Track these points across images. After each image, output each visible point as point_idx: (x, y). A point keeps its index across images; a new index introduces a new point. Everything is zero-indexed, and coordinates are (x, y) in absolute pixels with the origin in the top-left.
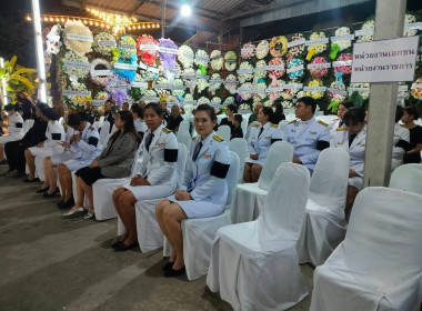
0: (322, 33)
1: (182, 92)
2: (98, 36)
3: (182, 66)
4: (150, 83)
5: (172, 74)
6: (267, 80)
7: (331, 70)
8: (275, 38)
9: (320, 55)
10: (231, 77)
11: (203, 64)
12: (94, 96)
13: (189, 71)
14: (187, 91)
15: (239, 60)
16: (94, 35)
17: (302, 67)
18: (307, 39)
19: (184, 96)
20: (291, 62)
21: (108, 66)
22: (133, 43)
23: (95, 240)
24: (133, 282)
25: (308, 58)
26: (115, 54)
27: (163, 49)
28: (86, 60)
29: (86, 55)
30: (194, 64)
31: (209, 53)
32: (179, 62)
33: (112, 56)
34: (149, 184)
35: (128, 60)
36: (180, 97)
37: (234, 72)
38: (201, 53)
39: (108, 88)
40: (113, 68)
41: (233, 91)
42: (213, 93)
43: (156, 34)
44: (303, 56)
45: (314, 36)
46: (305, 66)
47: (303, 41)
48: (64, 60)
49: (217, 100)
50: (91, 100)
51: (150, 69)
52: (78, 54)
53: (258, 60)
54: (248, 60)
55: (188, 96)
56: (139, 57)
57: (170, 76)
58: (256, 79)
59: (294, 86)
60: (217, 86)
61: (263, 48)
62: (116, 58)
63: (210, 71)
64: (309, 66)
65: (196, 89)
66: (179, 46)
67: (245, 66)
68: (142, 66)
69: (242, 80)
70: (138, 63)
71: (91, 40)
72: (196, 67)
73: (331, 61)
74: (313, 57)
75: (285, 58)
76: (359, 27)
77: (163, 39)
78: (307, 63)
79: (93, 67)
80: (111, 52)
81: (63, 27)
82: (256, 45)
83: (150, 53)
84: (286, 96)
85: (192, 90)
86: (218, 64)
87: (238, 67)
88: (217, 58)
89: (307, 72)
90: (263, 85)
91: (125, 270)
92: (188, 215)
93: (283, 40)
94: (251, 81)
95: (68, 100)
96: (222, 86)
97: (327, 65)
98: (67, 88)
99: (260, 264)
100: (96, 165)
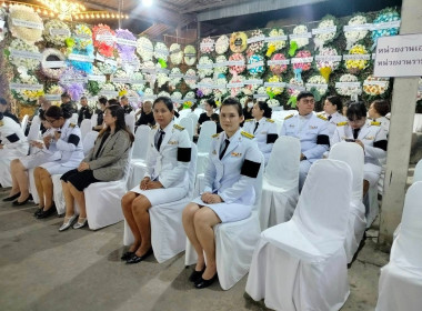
0: (281, 31)
1: (142, 86)
2: (49, 23)
3: (141, 59)
4: (108, 76)
5: (131, 67)
6: (228, 75)
7: (289, 66)
8: (234, 34)
9: (280, 51)
10: (191, 71)
11: (163, 58)
12: (46, 90)
13: (149, 65)
14: (147, 85)
15: (198, 55)
16: (45, 22)
17: (262, 63)
18: (267, 36)
19: (144, 91)
20: (251, 58)
21: (61, 57)
22: (89, 32)
23: (98, 253)
24: (162, 298)
25: (268, 54)
26: (69, 44)
27: (120, 41)
28: (36, 49)
29: (36, 44)
30: (154, 57)
31: (168, 46)
32: (138, 55)
33: (66, 46)
34: (162, 187)
35: (84, 51)
36: (140, 92)
37: (194, 67)
38: (161, 46)
39: (62, 81)
40: (67, 60)
41: (193, 86)
42: (174, 88)
43: (112, 25)
44: (263, 52)
45: (273, 33)
46: (265, 63)
47: (262, 37)
48: (10, 49)
49: (177, 95)
50: (44, 95)
51: (107, 62)
52: (27, 43)
53: (217, 55)
54: (207, 54)
55: (148, 90)
56: (96, 48)
57: (129, 69)
58: (216, 74)
59: (255, 82)
60: (177, 80)
61: (222, 43)
62: (70, 49)
63: (169, 65)
64: (269, 63)
65: (156, 84)
66: (138, 38)
67: (204, 60)
68: (99, 57)
69: (202, 75)
70: (95, 54)
71: (41, 28)
72: (156, 61)
73: (290, 57)
74: (273, 54)
75: (245, 54)
76: (316, 26)
77: (120, 30)
78: (267, 59)
79: (45, 57)
80: (65, 42)
81: (8, 11)
82: (216, 40)
83: (108, 44)
84: (247, 92)
85: (152, 85)
86: (177, 58)
87: (197, 61)
88: (176, 51)
89: (267, 68)
90: (224, 80)
91: (147, 286)
92: (223, 219)
93: (242, 35)
94: (212, 76)
95: (16, 95)
96: (182, 80)
97: (286, 62)
98: (15, 81)
99: (321, 269)
100: (86, 167)
